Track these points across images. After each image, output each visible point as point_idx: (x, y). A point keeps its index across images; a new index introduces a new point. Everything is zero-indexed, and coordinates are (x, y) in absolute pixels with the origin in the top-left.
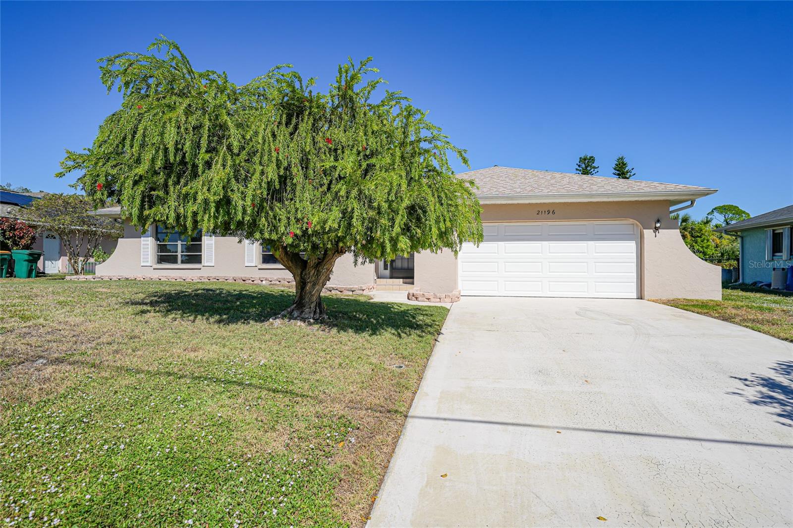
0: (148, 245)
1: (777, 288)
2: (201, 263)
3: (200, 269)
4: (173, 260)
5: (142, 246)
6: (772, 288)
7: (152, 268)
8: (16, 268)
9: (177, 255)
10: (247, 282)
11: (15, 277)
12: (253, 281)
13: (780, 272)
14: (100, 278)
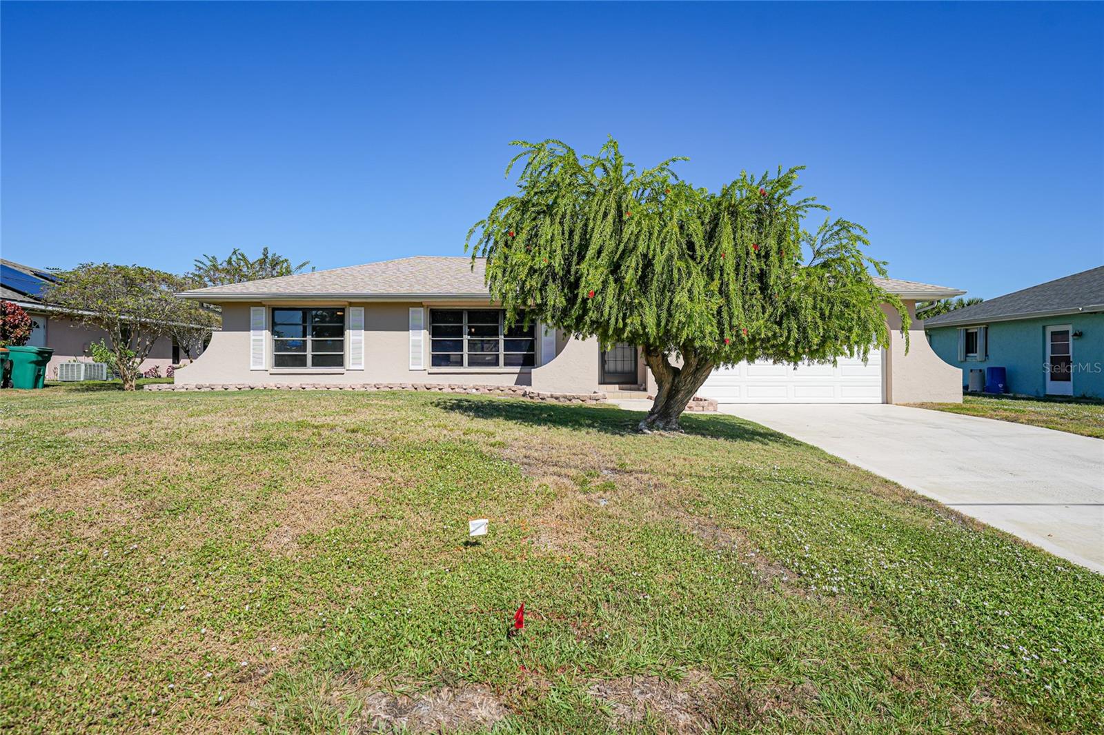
0: (261, 342)
1: (974, 390)
2: (342, 365)
3: (343, 374)
4: (301, 362)
5: (252, 343)
6: (969, 390)
7: (268, 373)
8: (16, 372)
9: (306, 355)
10: (433, 390)
11: (12, 387)
12: (440, 389)
13: (977, 374)
14: (208, 387)
